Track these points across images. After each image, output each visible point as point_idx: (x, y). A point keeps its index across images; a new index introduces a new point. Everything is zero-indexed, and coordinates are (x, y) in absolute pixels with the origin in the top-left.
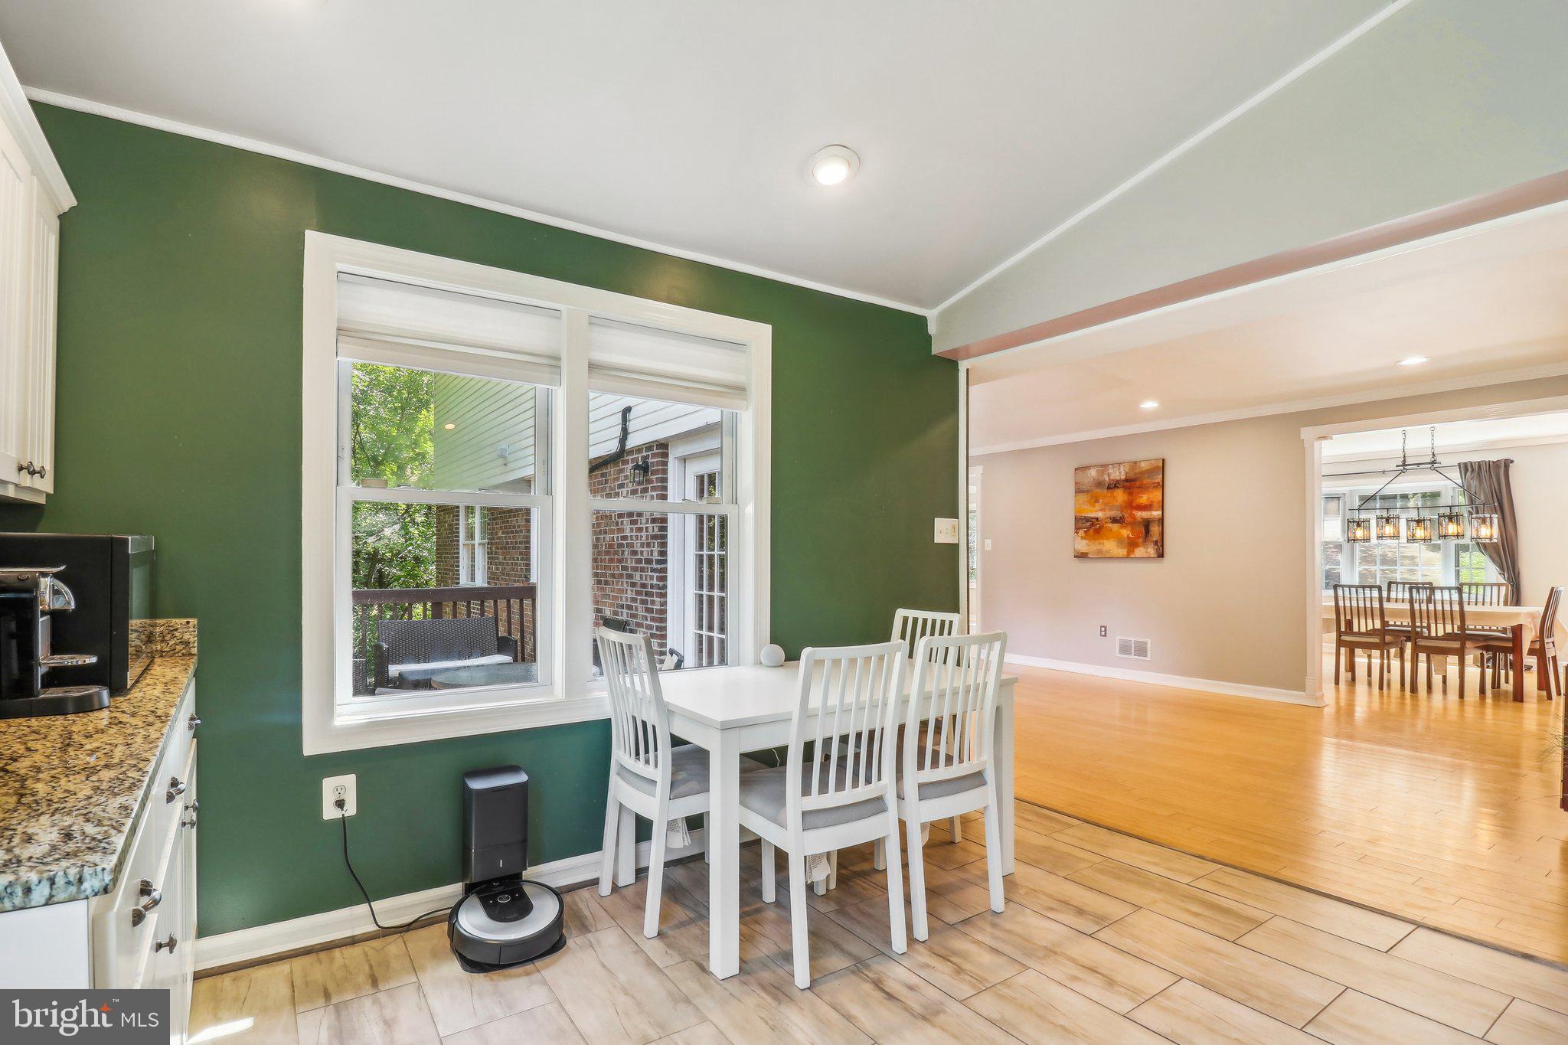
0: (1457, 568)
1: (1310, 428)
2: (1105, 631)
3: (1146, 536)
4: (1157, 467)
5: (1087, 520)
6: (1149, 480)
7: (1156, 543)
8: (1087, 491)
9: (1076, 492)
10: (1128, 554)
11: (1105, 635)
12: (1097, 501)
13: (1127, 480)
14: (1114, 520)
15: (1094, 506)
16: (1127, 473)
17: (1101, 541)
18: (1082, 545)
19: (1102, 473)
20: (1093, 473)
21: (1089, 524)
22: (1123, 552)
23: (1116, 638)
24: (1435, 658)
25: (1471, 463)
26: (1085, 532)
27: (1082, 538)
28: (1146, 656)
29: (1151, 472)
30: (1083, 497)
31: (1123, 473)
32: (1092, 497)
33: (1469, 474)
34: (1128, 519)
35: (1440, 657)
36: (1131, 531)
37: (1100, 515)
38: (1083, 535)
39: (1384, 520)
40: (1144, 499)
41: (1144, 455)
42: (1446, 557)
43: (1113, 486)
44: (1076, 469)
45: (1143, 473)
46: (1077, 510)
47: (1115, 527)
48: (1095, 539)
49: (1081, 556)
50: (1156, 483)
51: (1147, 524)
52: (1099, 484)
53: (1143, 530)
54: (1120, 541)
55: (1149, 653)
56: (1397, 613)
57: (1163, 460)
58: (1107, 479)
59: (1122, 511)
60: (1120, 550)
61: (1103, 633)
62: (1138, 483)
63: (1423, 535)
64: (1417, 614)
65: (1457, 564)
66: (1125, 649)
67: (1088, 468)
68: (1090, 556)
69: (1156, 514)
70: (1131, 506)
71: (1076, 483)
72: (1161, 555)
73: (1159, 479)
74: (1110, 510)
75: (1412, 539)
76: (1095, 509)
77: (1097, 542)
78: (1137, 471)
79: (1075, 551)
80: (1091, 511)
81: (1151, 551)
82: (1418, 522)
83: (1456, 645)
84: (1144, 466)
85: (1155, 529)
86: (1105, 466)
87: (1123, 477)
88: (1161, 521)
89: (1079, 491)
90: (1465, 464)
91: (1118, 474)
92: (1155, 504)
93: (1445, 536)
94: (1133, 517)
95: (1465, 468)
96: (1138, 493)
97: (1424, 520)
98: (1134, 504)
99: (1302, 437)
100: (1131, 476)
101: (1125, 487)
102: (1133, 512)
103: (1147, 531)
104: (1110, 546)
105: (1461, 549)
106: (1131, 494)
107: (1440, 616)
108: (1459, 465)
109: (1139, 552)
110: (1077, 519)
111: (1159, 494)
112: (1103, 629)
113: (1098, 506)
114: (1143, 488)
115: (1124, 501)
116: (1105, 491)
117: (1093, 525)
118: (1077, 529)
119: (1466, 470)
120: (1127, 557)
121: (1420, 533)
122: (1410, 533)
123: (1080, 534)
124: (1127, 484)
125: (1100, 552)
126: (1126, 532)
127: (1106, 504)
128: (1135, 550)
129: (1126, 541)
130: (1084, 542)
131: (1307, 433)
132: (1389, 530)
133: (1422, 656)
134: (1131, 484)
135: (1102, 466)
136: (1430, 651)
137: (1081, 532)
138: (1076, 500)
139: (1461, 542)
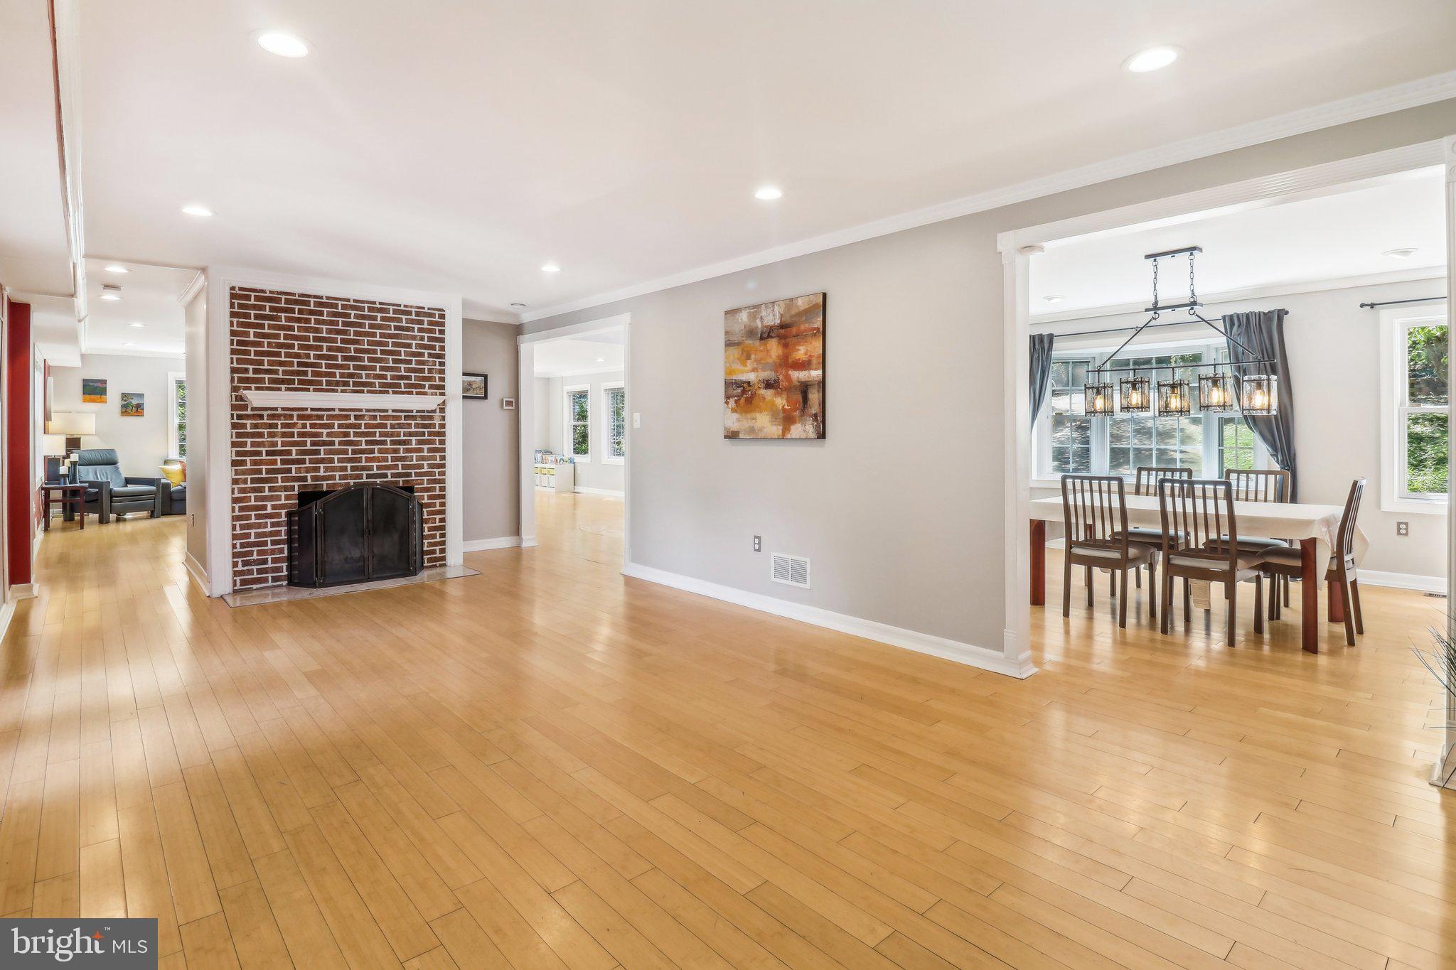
0: (1221, 448)
1: (1010, 234)
2: (759, 543)
3: (804, 407)
4: (815, 306)
5: (739, 384)
6: (807, 325)
7: (815, 416)
8: (738, 344)
9: (726, 346)
10: (784, 434)
11: (759, 550)
12: (748, 358)
13: (783, 326)
14: (768, 385)
15: (745, 365)
16: (782, 316)
17: (753, 415)
18: (733, 421)
19: (753, 316)
20: (744, 317)
21: (739, 390)
22: (776, 430)
23: (772, 553)
24: (1195, 584)
25: (1238, 315)
26: (736, 402)
27: (734, 410)
28: (804, 582)
29: (808, 312)
30: (735, 352)
31: (778, 316)
32: (743, 351)
33: (1235, 329)
34: (784, 384)
35: (1202, 583)
36: (788, 401)
37: (752, 377)
38: (734, 406)
39: (1130, 385)
40: (801, 353)
41: (801, 289)
42: (1207, 432)
43: (766, 335)
44: (727, 313)
45: (801, 314)
46: (729, 372)
47: (768, 394)
48: (747, 412)
49: (732, 436)
50: (815, 329)
51: (804, 388)
52: (751, 333)
53: (800, 398)
54: (774, 415)
55: (808, 577)
56: (1143, 516)
57: (825, 295)
58: (760, 325)
59: (776, 371)
60: (774, 428)
61: (757, 547)
62: (794, 330)
63: (1179, 405)
64: (1171, 519)
65: (1221, 443)
66: (781, 571)
67: (738, 310)
68: (741, 436)
69: (816, 374)
70: (788, 363)
71: (727, 333)
72: (822, 435)
73: (818, 323)
74: (763, 370)
75: (1165, 411)
76: (746, 369)
77: (749, 416)
78: (794, 312)
79: (725, 429)
80: (743, 373)
81: (809, 428)
82: (1173, 386)
83: (1223, 566)
84: (802, 304)
85: (814, 396)
86: (757, 307)
87: (778, 322)
88: (823, 384)
89: (729, 344)
90: (1231, 317)
91: (772, 318)
92: (814, 361)
93: (1208, 407)
94: (788, 378)
95: (1230, 321)
96: (795, 345)
97: (1181, 384)
98: (790, 361)
99: (1000, 248)
100: (787, 319)
101: (780, 337)
102: (790, 372)
103: (805, 399)
104: (763, 421)
105: (1224, 422)
106: (786, 346)
107: (1201, 521)
108: (1224, 318)
109: (797, 430)
110: (729, 384)
111: (818, 344)
112: (757, 541)
113: (750, 364)
114: (801, 337)
115: (778, 357)
116: (757, 343)
117: (744, 392)
118: (728, 397)
119: (1232, 324)
120: (783, 438)
121: (1175, 403)
122: (1162, 403)
123: (730, 406)
124: (782, 331)
125: (752, 430)
126: (781, 402)
127: (758, 361)
128: (792, 427)
129: (781, 415)
130: (735, 416)
131: (1007, 241)
132: (1135, 398)
133: (1178, 582)
134: (785, 332)
135: (754, 307)
136: (1188, 573)
137: (732, 401)
138: (727, 357)
139: (1227, 415)
